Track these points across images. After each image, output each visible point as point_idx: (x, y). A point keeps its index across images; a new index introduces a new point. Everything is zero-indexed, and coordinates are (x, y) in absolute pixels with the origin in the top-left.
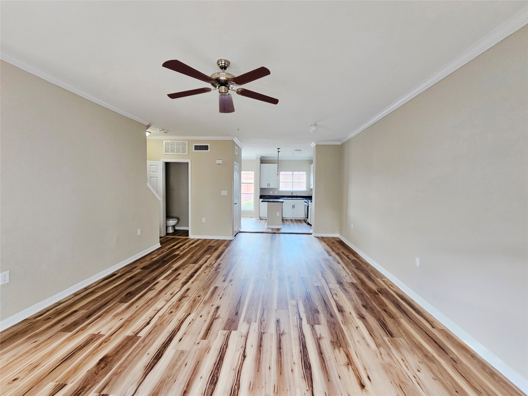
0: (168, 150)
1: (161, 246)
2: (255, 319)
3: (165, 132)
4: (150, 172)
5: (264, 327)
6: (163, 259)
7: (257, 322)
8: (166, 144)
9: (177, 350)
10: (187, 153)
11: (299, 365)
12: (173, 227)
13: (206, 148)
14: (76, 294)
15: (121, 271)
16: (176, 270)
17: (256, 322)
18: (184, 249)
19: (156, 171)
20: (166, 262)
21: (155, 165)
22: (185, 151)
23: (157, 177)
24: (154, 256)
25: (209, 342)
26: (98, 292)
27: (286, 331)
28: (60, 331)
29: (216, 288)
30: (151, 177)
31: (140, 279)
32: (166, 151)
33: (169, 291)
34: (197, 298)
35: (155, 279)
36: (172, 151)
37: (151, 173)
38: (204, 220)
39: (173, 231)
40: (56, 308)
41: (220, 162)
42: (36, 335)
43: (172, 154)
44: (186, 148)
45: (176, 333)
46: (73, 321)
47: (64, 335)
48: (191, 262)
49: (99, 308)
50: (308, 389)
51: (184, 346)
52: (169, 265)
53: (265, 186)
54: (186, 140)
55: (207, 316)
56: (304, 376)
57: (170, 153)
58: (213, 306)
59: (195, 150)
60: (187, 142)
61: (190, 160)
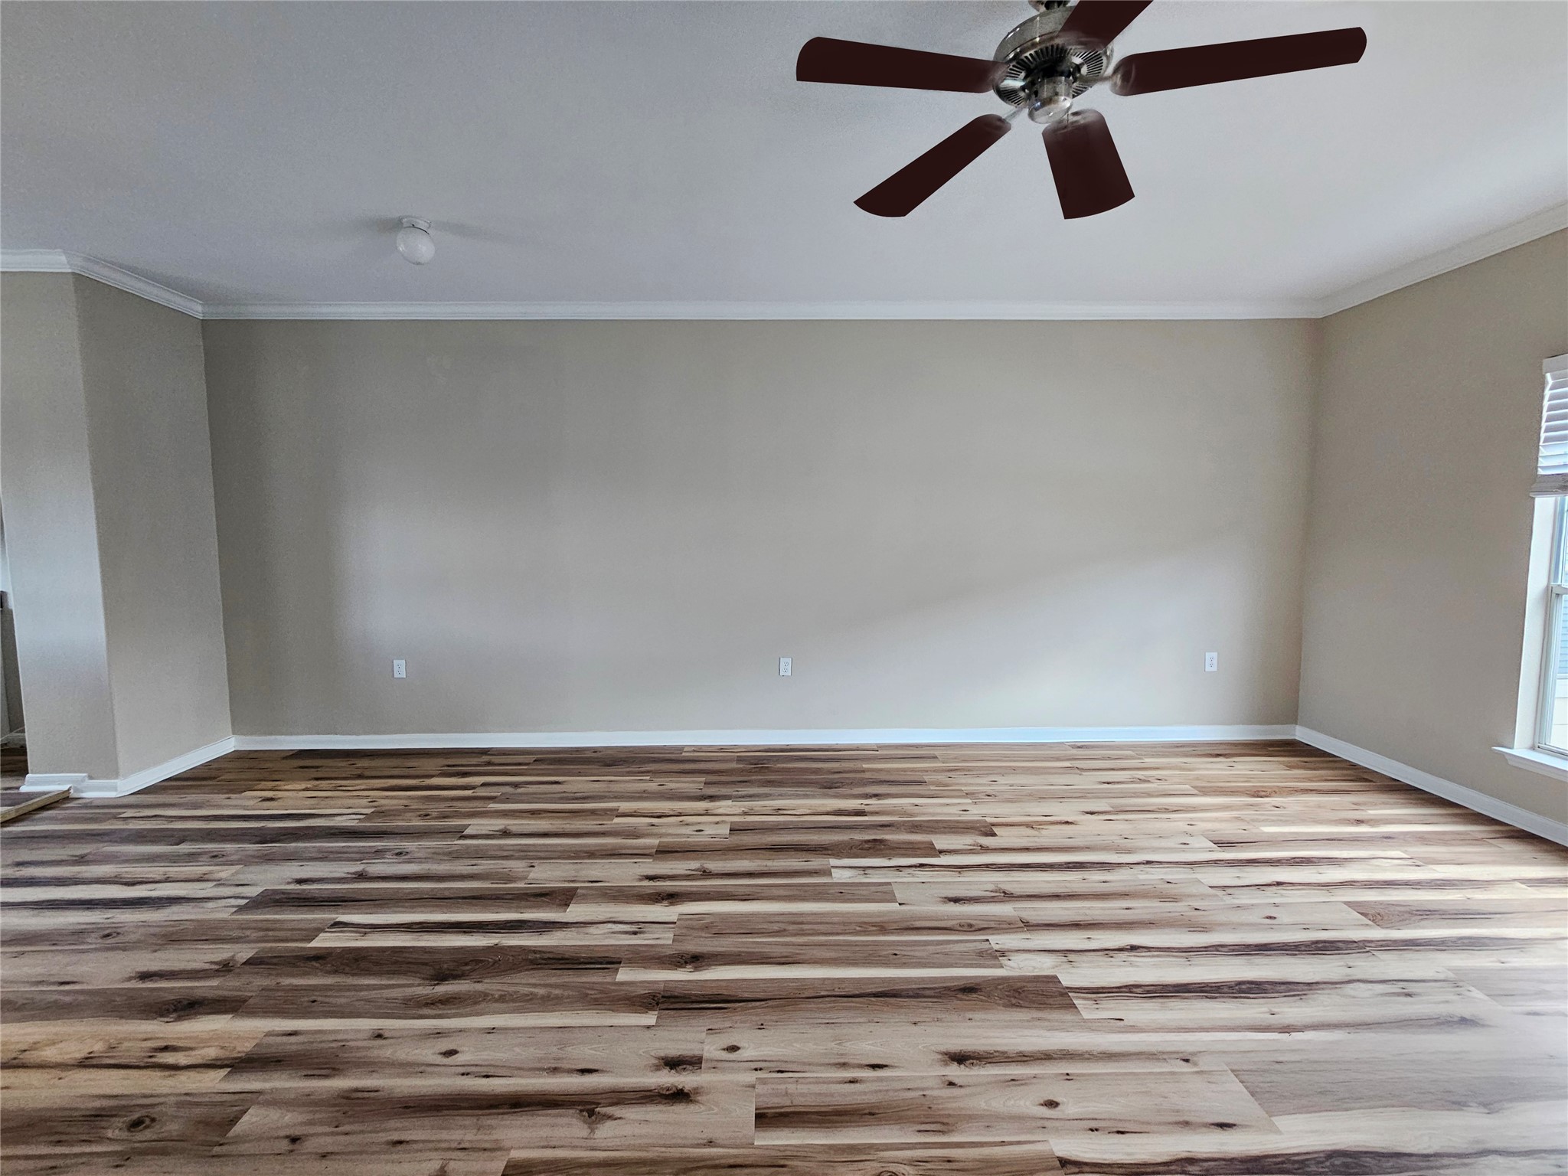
7: (983, 938)
17: (988, 941)
45: (1213, 1163)
55: (1034, 1081)
58: (951, 1084)
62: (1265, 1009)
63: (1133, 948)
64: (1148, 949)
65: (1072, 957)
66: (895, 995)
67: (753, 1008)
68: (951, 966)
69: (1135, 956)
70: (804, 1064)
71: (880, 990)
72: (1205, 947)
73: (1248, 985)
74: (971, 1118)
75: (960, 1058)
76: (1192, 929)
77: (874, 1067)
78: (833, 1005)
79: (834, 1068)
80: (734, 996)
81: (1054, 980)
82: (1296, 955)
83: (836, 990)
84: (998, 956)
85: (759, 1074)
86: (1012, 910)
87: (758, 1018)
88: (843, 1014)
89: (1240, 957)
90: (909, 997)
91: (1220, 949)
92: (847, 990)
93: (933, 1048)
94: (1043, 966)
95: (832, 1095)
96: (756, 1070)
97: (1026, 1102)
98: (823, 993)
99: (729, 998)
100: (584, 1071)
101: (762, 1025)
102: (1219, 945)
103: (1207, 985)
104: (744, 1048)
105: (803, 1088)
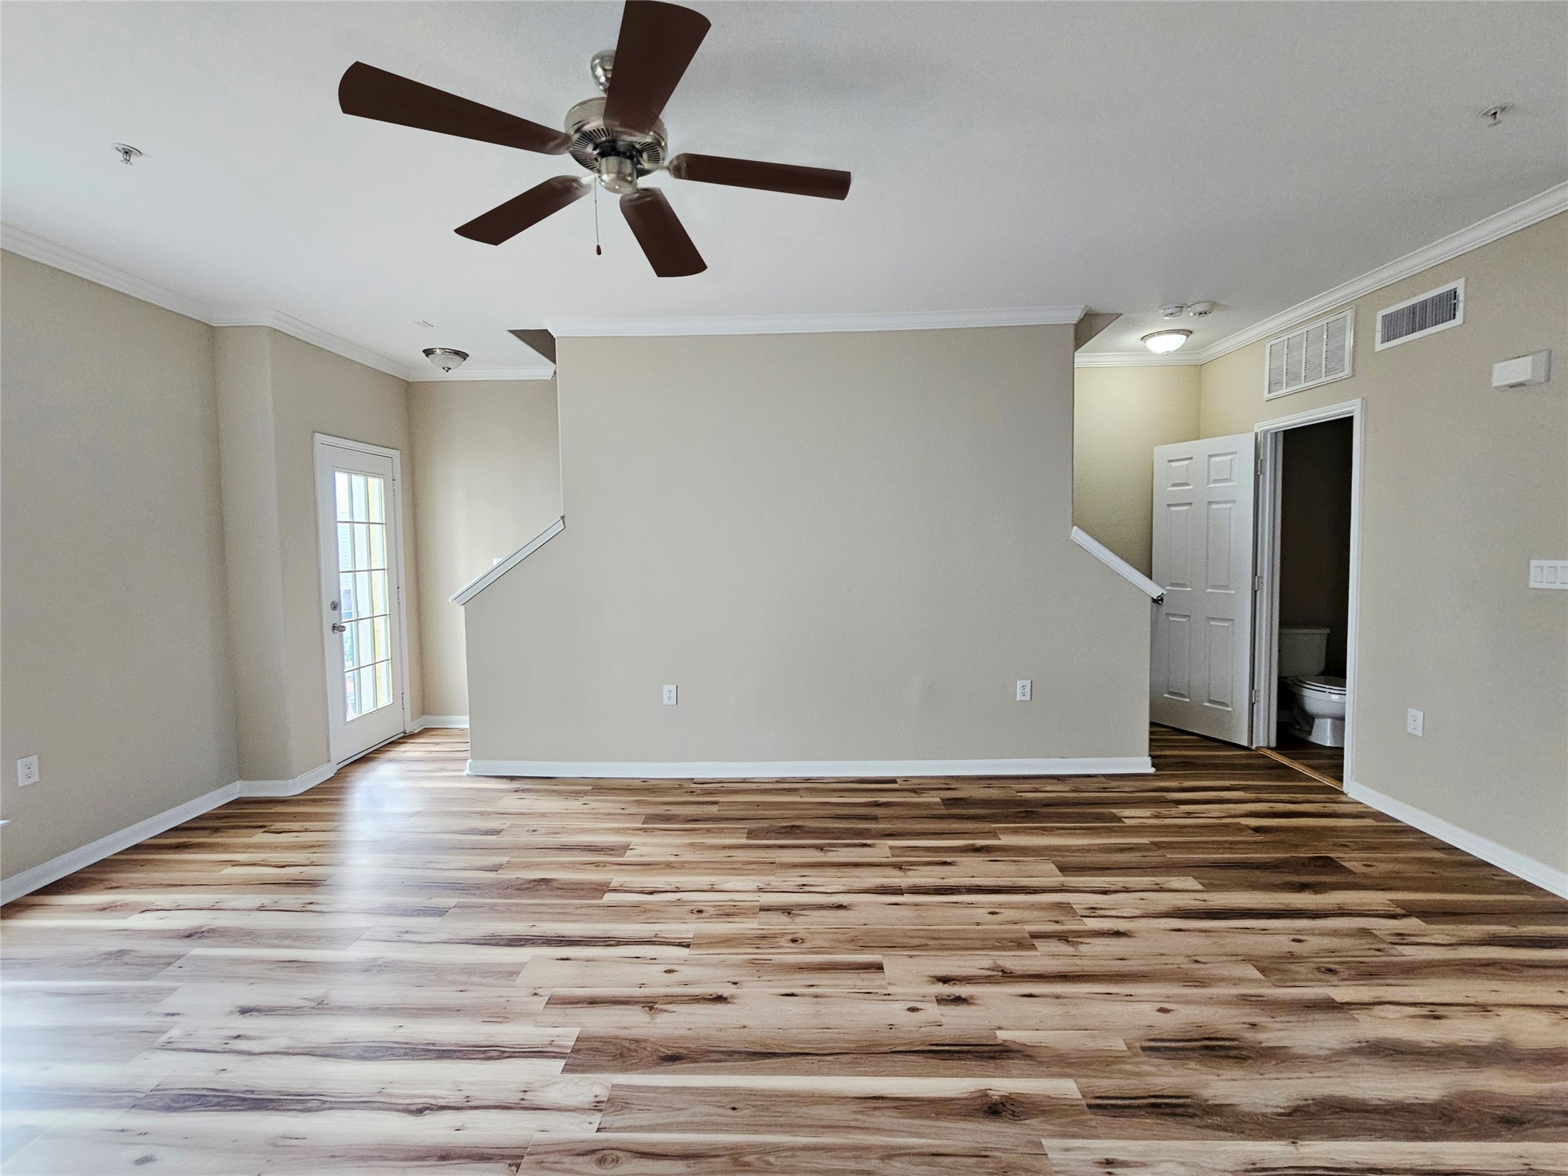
0: (1279, 379)
1: (1150, 771)
2: (619, 1124)
4: (1208, 484)
5: (558, 1166)
7: (602, 1135)
8: (1276, 351)
10: (1346, 372)
13: (1445, 307)
17: (599, 1130)
19: (1228, 477)
21: (1226, 454)
22: (1342, 359)
23: (1234, 501)
30: (1209, 503)
32: (1272, 385)
36: (1293, 378)
37: (1211, 485)
38: (1415, 721)
41: (1519, 370)
43: (1292, 390)
44: (1343, 347)
54: (1346, 305)
57: (1284, 391)
58: (735, 983)
59: (1386, 339)
60: (1349, 314)
61: (1359, 400)
66: (754, 1054)
67: (904, 1044)
68: (673, 1090)
70: (850, 998)
71: (767, 1061)
75: (720, 999)
77: (792, 995)
78: (819, 1046)
79: (825, 994)
80: (927, 1058)
83: (816, 1062)
84: (605, 1104)
85: (886, 992)
87: (897, 1034)
88: (812, 1037)
90: (740, 1053)
92: (805, 1062)
93: (738, 1007)
95: (828, 978)
96: (889, 995)
98: (830, 1058)
99: (931, 1055)
100: (1031, 996)
101: (891, 1029)
104: (904, 1010)
105: (850, 982)
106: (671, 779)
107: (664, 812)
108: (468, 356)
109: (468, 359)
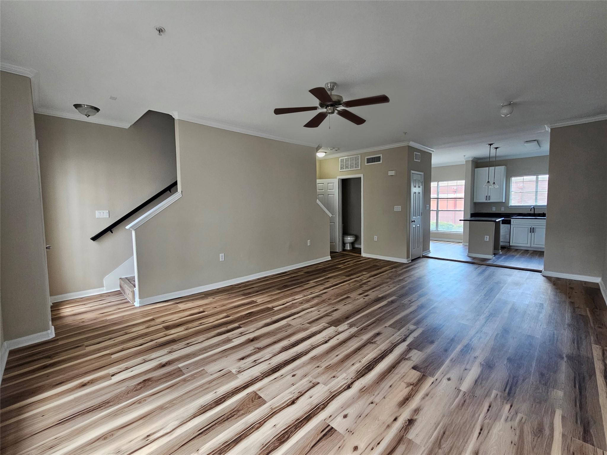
0: (343, 167)
1: (331, 259)
2: (358, 326)
3: (336, 150)
5: (361, 333)
6: (325, 269)
7: (359, 328)
8: (342, 161)
9: (288, 323)
10: (359, 168)
11: (363, 364)
12: (351, 244)
13: (378, 159)
14: (258, 279)
15: (290, 271)
16: (328, 278)
18: (348, 264)
19: (333, 188)
20: (325, 271)
21: (331, 183)
22: (358, 165)
23: (334, 194)
24: (319, 266)
25: (310, 327)
26: (270, 280)
27: (378, 342)
28: (241, 294)
29: (348, 297)
30: (328, 195)
31: (299, 278)
32: (341, 168)
33: (312, 290)
34: (327, 300)
35: (308, 281)
36: (347, 167)
37: (328, 190)
38: (376, 238)
39: (352, 249)
40: (246, 284)
41: (393, 173)
42: (231, 293)
43: (346, 170)
44: (358, 163)
46: (249, 292)
47: (243, 297)
48: (345, 275)
49: (265, 289)
50: (353, 378)
51: (293, 323)
52: (325, 274)
53: (482, 199)
54: (359, 154)
56: (359, 371)
57: (345, 170)
59: (367, 163)
60: (360, 156)
61: (363, 174)
62: (291, 341)
63: (326, 342)
64: (323, 344)
65: (337, 333)
69: (324, 340)
72: (310, 352)
73: (296, 345)
74: (327, 306)
76: (316, 357)
81: (336, 326)
82: (285, 361)
84: (351, 326)
86: (363, 338)
89: (299, 353)
91: (305, 353)
94: (341, 328)
97: (322, 310)
102: (306, 354)
103: (305, 341)
106: (223, 287)
107: (243, 293)
108: (100, 110)
109: (100, 112)
